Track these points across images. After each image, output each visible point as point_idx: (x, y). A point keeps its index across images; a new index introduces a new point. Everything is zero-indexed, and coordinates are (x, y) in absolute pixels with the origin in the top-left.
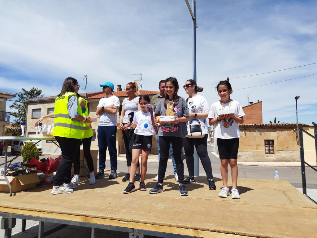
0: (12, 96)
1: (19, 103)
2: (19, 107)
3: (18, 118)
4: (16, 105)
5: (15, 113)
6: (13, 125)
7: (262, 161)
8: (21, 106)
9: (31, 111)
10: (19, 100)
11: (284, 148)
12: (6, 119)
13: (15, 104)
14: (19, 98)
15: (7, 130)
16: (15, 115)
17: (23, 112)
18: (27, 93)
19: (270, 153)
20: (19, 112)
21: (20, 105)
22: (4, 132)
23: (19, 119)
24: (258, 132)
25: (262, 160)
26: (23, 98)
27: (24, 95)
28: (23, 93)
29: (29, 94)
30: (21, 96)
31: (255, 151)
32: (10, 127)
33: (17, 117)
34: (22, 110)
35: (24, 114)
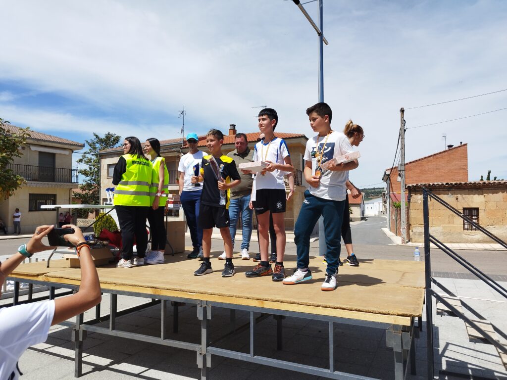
0: (80, 146)
1: (89, 156)
2: (90, 160)
3: (88, 178)
4: (86, 159)
5: (85, 171)
6: (83, 188)
7: (458, 243)
8: (92, 161)
9: (106, 167)
10: (89, 152)
11: (495, 221)
12: (74, 180)
13: (84, 157)
14: (90, 148)
15: (76, 195)
16: (85, 173)
17: (96, 169)
18: (101, 141)
19: (472, 230)
20: (90, 169)
21: (91, 159)
22: (71, 199)
23: (91, 179)
24: (452, 195)
25: (458, 241)
26: (95, 148)
27: (96, 144)
28: (96, 141)
29: (103, 142)
30: (92, 146)
31: (447, 225)
32: (78, 191)
33: (87, 176)
34: (94, 166)
35: (97, 171)
